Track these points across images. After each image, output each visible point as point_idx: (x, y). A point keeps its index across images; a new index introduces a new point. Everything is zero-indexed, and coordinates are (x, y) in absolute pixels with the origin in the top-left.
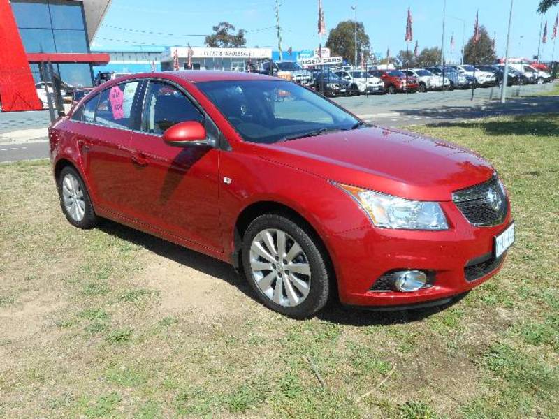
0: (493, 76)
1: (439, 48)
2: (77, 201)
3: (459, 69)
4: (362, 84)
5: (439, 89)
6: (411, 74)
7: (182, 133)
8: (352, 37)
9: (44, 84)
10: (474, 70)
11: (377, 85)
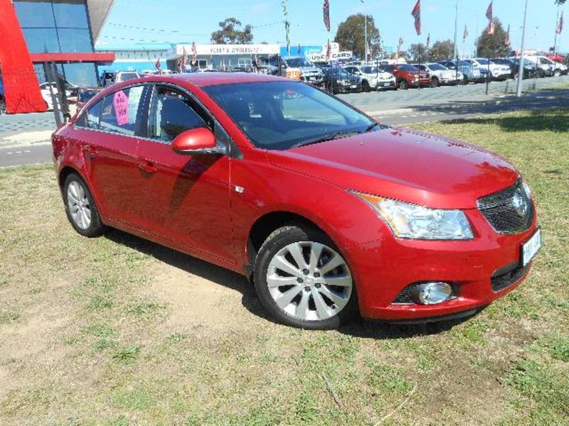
0: (508, 69)
1: (452, 41)
2: (83, 209)
3: (473, 62)
4: (373, 80)
5: (452, 83)
6: (423, 68)
7: (191, 141)
8: (361, 31)
9: (48, 85)
10: (488, 63)
11: (389, 80)
